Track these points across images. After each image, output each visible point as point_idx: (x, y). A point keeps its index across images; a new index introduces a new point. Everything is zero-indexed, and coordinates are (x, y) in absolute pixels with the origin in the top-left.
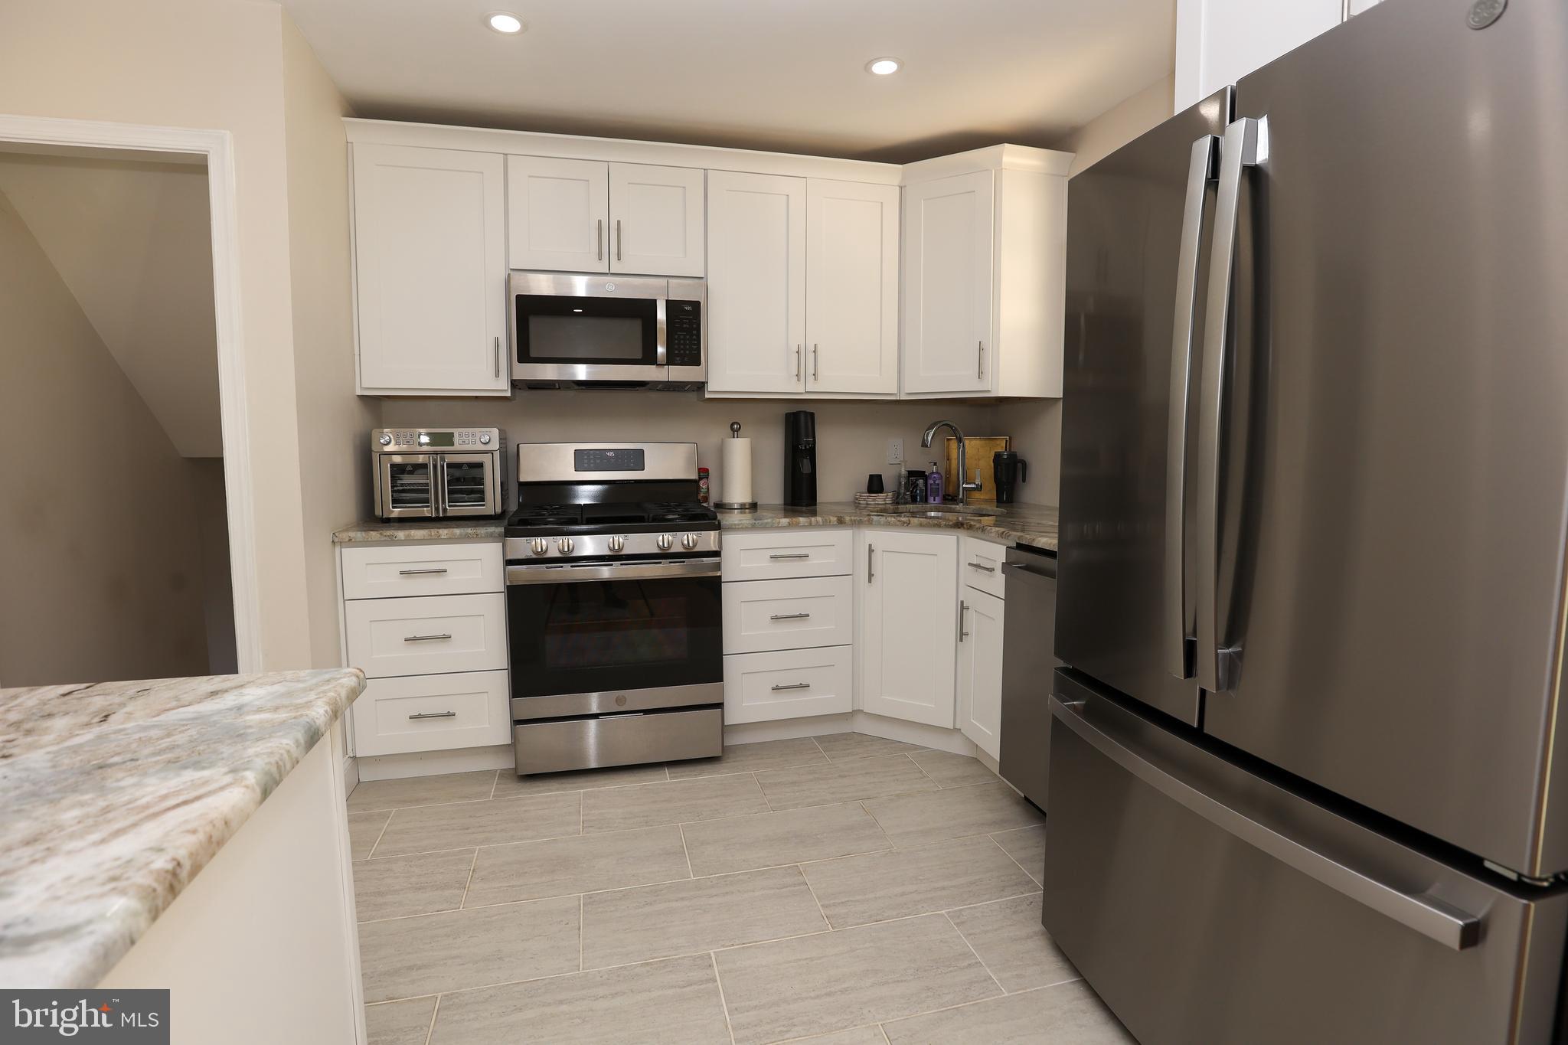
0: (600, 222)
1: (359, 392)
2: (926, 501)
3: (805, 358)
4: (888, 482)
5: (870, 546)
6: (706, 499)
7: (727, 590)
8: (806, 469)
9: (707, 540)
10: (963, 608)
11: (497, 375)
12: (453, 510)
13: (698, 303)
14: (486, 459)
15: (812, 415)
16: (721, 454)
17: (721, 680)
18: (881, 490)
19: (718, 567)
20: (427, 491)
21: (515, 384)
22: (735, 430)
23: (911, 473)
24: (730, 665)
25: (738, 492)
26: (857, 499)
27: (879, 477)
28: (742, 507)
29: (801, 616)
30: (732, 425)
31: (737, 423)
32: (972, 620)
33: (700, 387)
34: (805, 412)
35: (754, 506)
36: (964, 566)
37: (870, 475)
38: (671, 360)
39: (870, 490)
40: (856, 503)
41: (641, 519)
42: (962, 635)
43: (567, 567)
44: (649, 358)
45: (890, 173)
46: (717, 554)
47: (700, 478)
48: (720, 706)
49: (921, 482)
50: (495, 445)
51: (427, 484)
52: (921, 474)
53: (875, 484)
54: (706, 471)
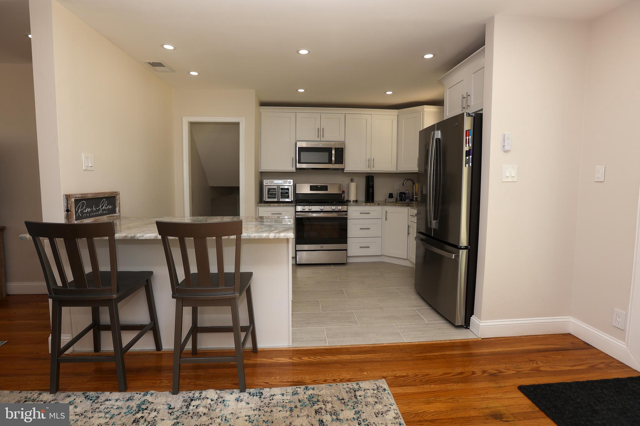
0: (318, 128)
1: (260, 171)
2: (405, 201)
3: (371, 162)
4: (395, 196)
5: (386, 211)
6: (344, 199)
7: (349, 221)
8: (371, 191)
9: (344, 208)
10: (409, 227)
11: (293, 167)
12: (281, 200)
13: (343, 148)
14: (290, 188)
15: (373, 177)
16: (348, 187)
17: (347, 243)
18: (392, 197)
19: (347, 215)
20: (275, 195)
21: (296, 169)
22: (352, 180)
23: (401, 193)
24: (349, 240)
25: (352, 197)
26: (386, 200)
27: (392, 194)
28: (354, 201)
29: (368, 229)
30: (351, 179)
31: (353, 179)
32: (411, 229)
33: (343, 169)
34: (371, 176)
35: (356, 201)
36: (409, 216)
37: (390, 193)
38: (335, 163)
39: (389, 198)
40: (385, 201)
41: (328, 203)
42: (408, 234)
43: (310, 213)
44: (330, 162)
45: (395, 112)
46: (347, 211)
47: (342, 193)
48: (346, 250)
49: (404, 195)
50: (292, 184)
51: (276, 193)
52: (404, 193)
53: (391, 196)
54: (344, 191)
